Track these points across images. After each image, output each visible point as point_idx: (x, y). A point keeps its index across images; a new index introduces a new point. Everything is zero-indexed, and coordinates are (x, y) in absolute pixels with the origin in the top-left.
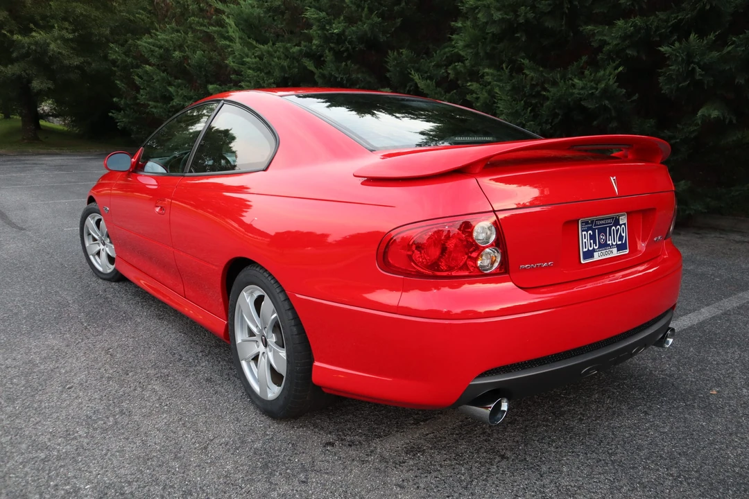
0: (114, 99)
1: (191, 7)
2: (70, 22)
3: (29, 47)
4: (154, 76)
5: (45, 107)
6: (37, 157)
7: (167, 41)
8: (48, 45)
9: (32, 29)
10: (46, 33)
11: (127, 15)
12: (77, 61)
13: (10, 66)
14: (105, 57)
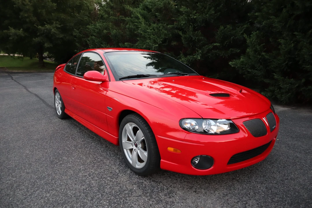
0: (75, 50)
1: (111, 12)
2: (59, 21)
3: (44, 31)
4: (96, 40)
5: (45, 54)
6: (45, 73)
7: (100, 26)
8: (51, 30)
9: (45, 24)
10: (50, 25)
11: (80, 18)
12: (61, 36)
13: (37, 38)
14: (72, 35)
